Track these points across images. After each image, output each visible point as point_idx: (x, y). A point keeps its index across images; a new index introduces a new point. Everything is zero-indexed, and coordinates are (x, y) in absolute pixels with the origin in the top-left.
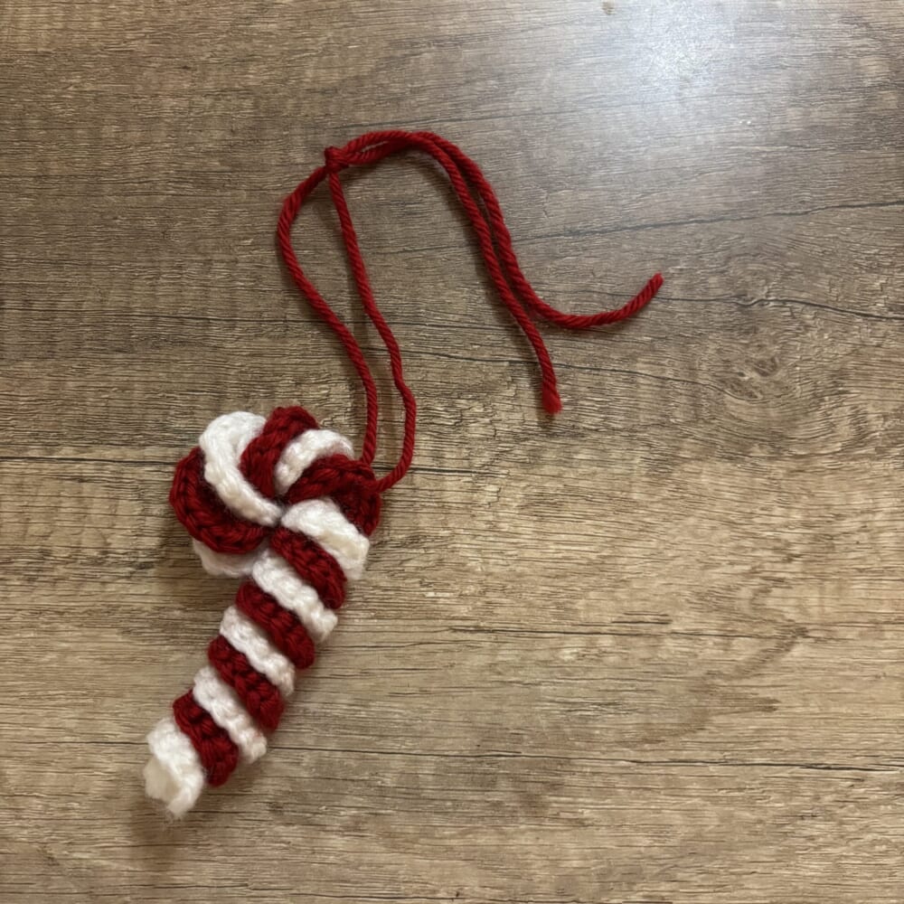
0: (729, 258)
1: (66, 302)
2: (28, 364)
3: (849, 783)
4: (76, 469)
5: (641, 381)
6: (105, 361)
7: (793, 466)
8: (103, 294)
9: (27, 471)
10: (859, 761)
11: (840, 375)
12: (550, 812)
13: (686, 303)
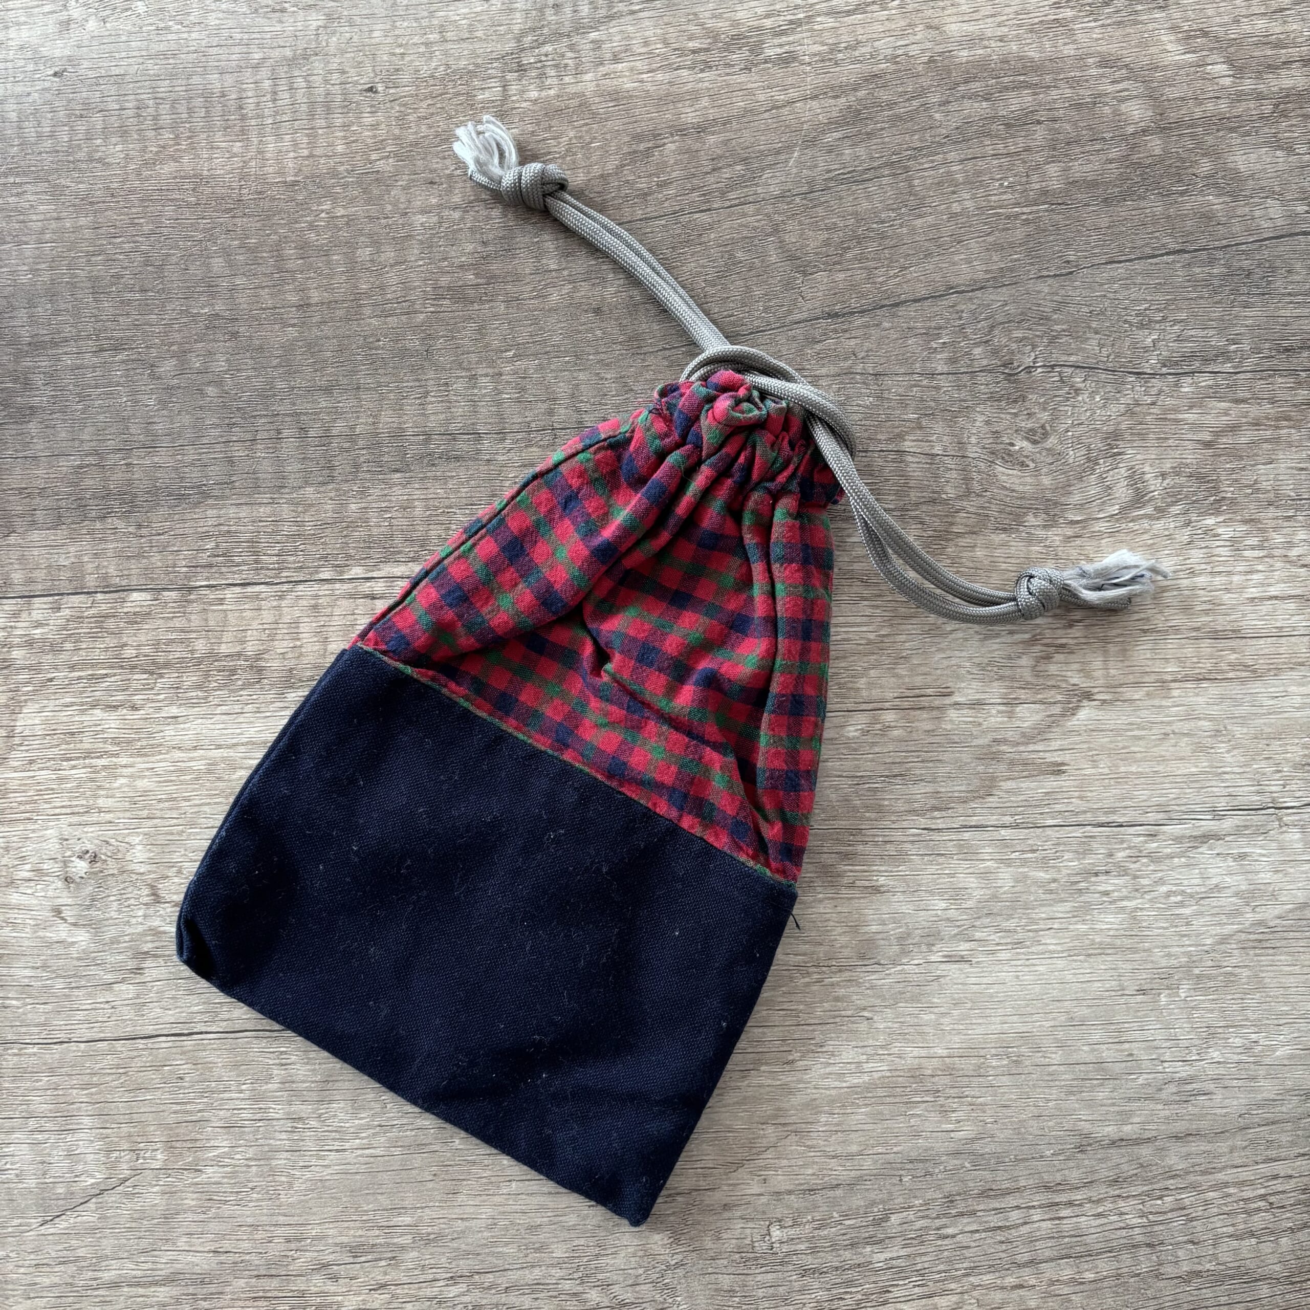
0: (992, 327)
1: (339, 427)
2: (309, 490)
3: (1142, 839)
4: (366, 587)
5: (910, 459)
6: (383, 481)
7: (1069, 532)
8: (375, 417)
9: (321, 593)
10: (1152, 817)
11: (1115, 436)
12: (845, 881)
13: (951, 377)
